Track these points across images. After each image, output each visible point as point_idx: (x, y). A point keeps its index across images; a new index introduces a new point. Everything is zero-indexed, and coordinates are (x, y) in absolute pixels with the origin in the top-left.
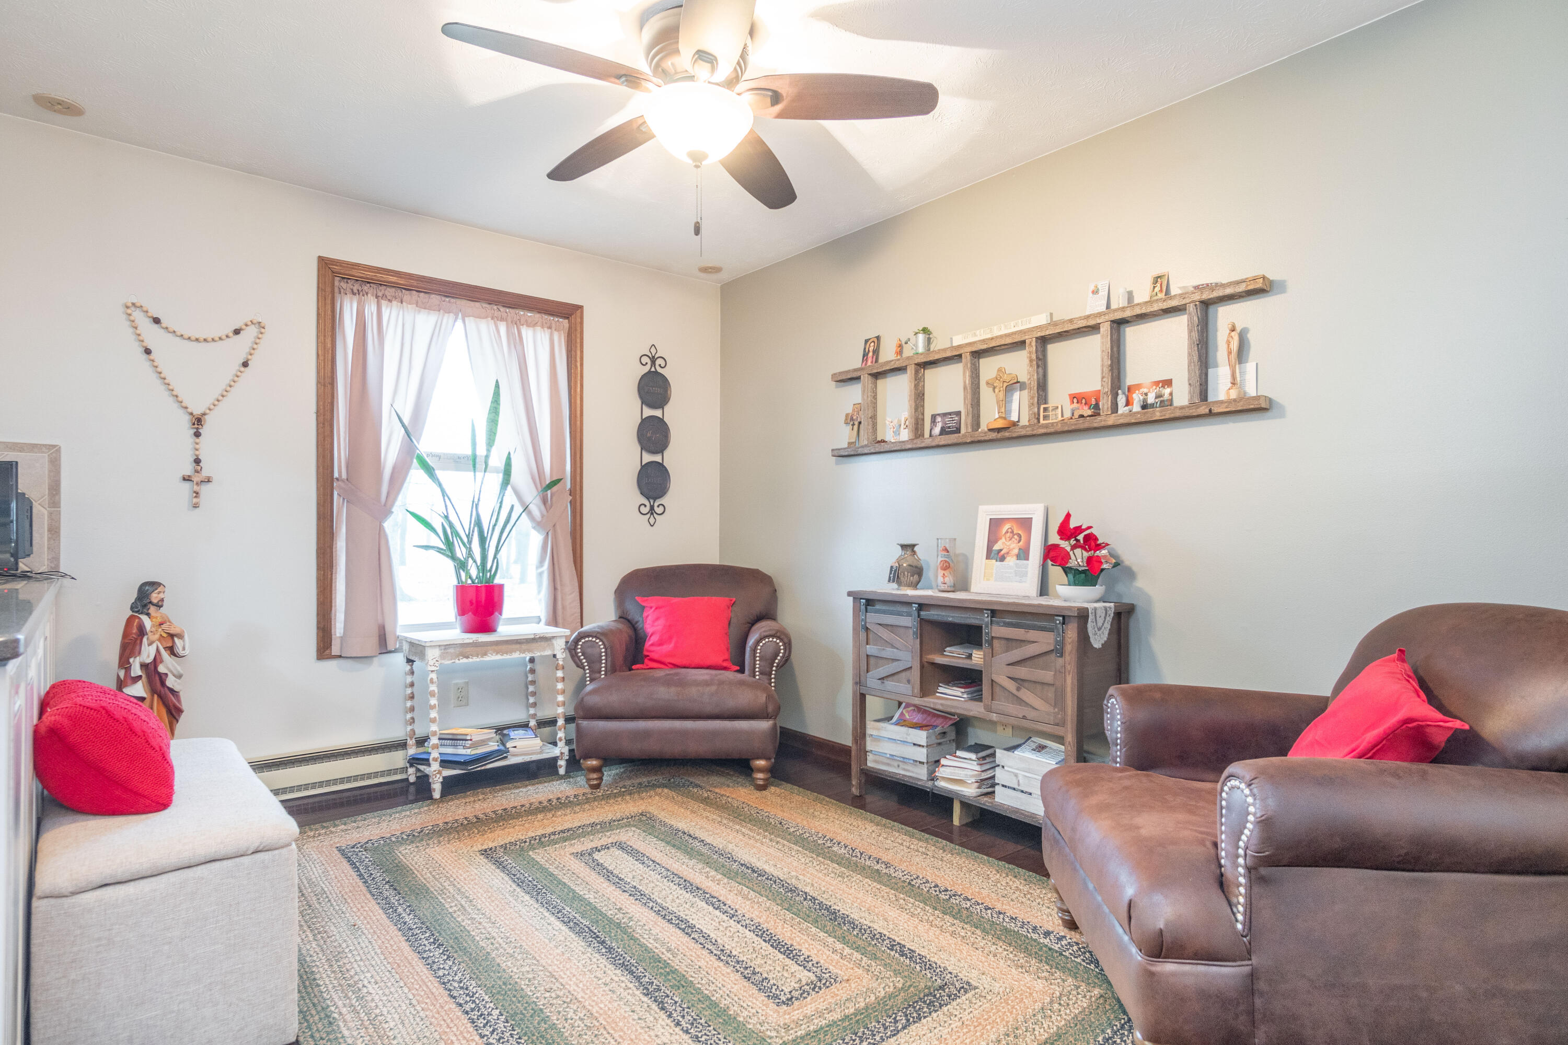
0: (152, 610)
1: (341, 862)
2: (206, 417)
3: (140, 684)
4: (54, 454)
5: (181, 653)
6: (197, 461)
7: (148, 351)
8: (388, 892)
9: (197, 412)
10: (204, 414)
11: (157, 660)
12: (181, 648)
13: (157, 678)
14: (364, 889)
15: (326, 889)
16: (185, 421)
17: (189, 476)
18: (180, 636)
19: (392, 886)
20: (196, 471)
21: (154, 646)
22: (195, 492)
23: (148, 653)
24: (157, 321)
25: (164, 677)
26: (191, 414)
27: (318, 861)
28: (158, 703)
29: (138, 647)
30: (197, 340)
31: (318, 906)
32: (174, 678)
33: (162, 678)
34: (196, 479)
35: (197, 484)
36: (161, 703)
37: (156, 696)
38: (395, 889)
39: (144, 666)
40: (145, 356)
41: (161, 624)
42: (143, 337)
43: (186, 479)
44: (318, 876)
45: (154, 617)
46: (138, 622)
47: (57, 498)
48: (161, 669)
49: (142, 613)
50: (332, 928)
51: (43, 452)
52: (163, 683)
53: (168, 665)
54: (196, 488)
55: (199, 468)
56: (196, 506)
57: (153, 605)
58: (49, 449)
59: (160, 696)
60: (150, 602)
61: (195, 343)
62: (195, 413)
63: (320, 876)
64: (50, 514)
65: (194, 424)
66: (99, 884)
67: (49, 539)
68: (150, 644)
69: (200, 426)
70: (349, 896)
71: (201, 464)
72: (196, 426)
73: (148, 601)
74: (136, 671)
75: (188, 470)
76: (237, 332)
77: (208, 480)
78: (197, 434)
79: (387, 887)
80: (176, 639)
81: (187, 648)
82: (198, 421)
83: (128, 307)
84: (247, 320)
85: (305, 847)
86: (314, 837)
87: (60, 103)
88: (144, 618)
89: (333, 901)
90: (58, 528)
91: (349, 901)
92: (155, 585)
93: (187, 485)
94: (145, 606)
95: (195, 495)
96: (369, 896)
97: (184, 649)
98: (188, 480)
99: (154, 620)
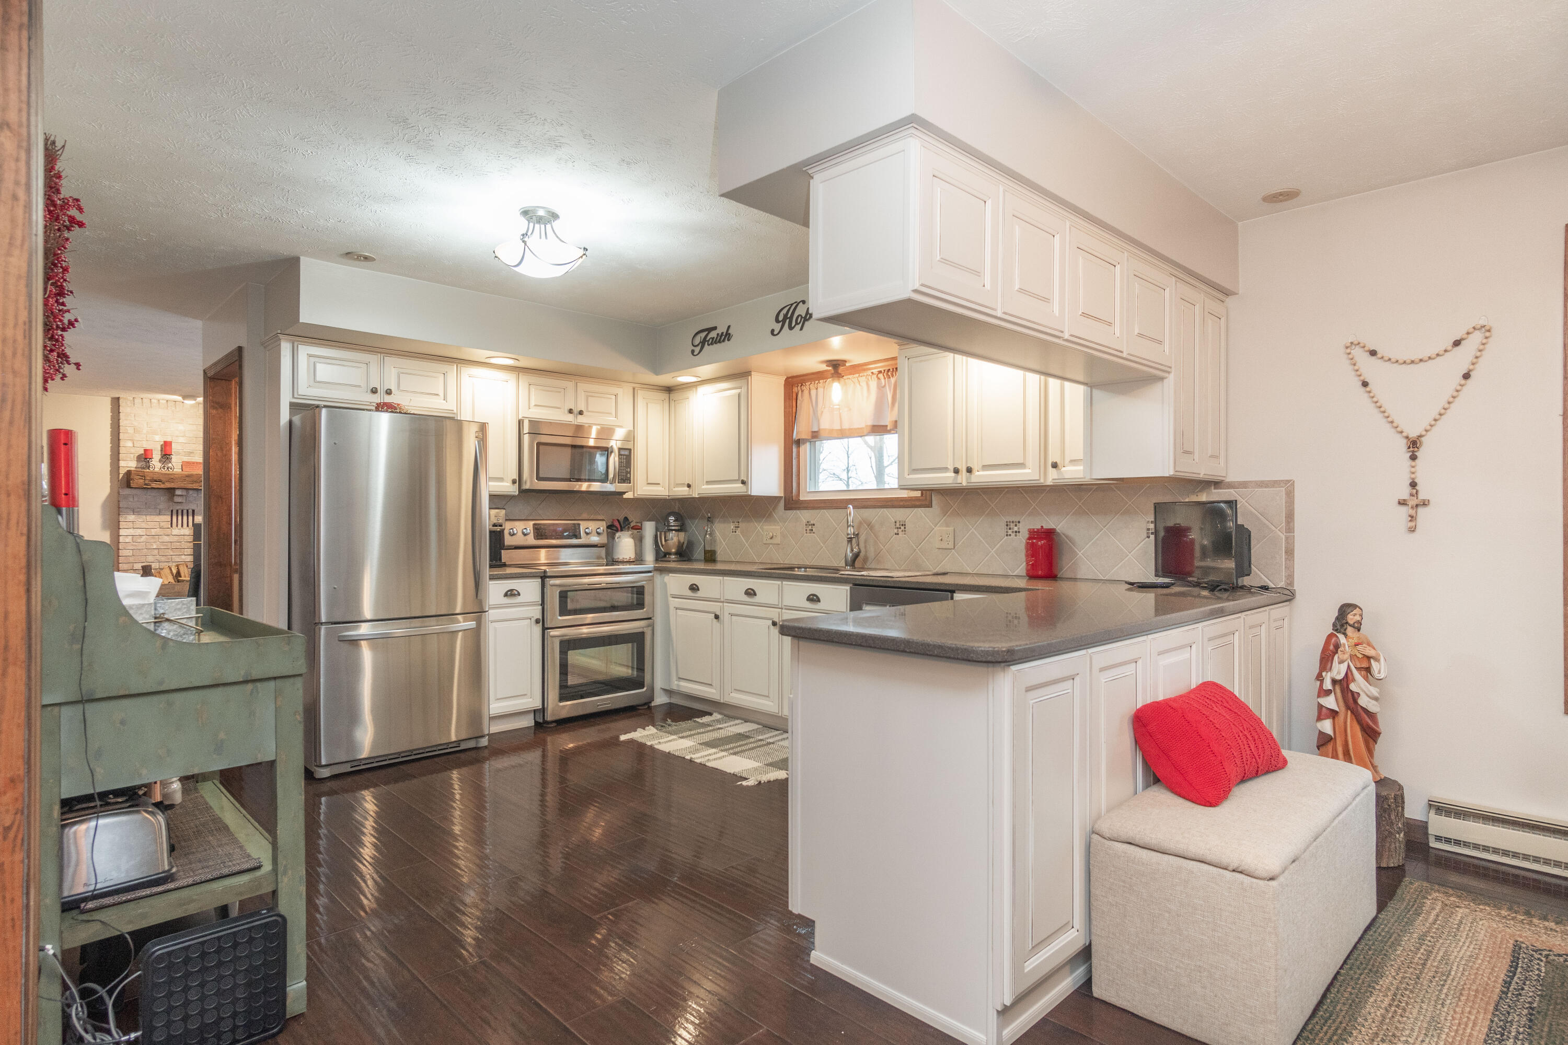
0: (1350, 630)
1: (1504, 958)
2: (1423, 439)
3: (1332, 698)
4: (1289, 487)
5: (1377, 675)
6: (1413, 485)
7: (1365, 384)
8: (1519, 1020)
9: (1413, 434)
10: (1421, 436)
11: (1348, 678)
12: (1376, 672)
13: (1350, 694)
14: (1496, 997)
15: (1453, 973)
16: (1401, 445)
17: (1404, 500)
18: (1377, 660)
19: (1531, 1014)
20: (1412, 495)
21: (1346, 664)
22: (1410, 516)
23: (1338, 670)
24: (1373, 353)
25: (1356, 695)
26: (1407, 437)
27: (1479, 943)
28: (1352, 719)
29: (1329, 665)
30: (1413, 362)
31: (1425, 983)
32: (1368, 699)
33: (1355, 696)
34: (1413, 502)
35: (1412, 507)
36: (1354, 717)
37: (1349, 712)
38: (1530, 1020)
39: (1334, 682)
40: (1363, 389)
41: (1356, 645)
42: (1362, 371)
43: (1402, 503)
44: (1461, 955)
45: (1350, 638)
46: (1335, 641)
47: (1291, 524)
48: (1353, 687)
49: (1340, 632)
50: (1415, 1012)
51: (1282, 487)
52: (1355, 701)
53: (1359, 684)
54: (1412, 512)
55: (1415, 491)
56: (1412, 530)
57: (1350, 626)
58: (1286, 484)
59: (1352, 712)
60: (1347, 623)
61: (1412, 365)
62: (1410, 436)
63: (1462, 958)
64: (1287, 538)
65: (1409, 448)
66: (1126, 840)
67: (1286, 559)
68: (1341, 662)
69: (1416, 449)
70: (1469, 994)
71: (1417, 488)
72: (1411, 449)
73: (1344, 621)
74: (1328, 685)
75: (1405, 493)
76: (1457, 343)
77: (1425, 504)
78: (1413, 458)
79: (1525, 1012)
80: (1372, 661)
81: (1382, 671)
82: (1414, 445)
83: (1347, 348)
84: (1469, 327)
85: (1481, 923)
86: (1505, 917)
87: (1281, 194)
88: (1341, 637)
89: (1446, 987)
90: (1293, 550)
91: (1463, 998)
92: (1353, 606)
93: (1404, 509)
94: (1342, 626)
95: (1410, 518)
96: (1491, 1008)
97: (1379, 672)
98: (1403, 504)
99: (1350, 640)
